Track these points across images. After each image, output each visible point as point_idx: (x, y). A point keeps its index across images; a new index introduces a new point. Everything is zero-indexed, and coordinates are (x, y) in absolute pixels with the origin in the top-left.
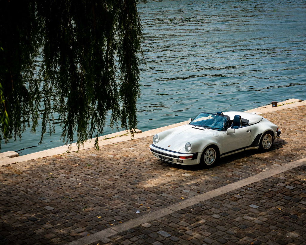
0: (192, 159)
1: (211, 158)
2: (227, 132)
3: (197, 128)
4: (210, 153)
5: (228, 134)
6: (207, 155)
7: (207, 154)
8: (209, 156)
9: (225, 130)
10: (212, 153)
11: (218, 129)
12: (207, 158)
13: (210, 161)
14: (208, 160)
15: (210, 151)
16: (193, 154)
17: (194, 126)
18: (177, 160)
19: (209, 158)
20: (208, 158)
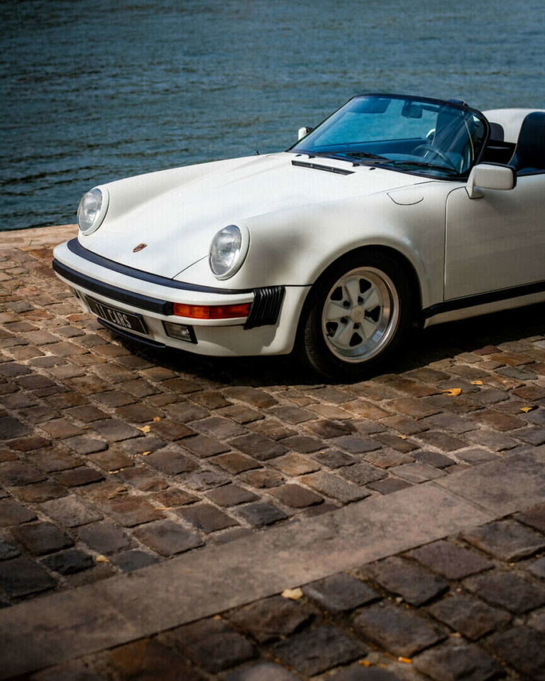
0: (243, 319)
1: (368, 327)
2: (469, 185)
3: (315, 166)
4: (364, 295)
5: (478, 195)
6: (347, 305)
7: (345, 297)
8: (356, 312)
9: (463, 177)
10: (373, 299)
11: (425, 166)
12: (345, 320)
13: (356, 340)
14: (343, 335)
15: (364, 286)
16: (251, 295)
17: (304, 158)
18: (163, 322)
19: (357, 326)
20: (351, 324)
